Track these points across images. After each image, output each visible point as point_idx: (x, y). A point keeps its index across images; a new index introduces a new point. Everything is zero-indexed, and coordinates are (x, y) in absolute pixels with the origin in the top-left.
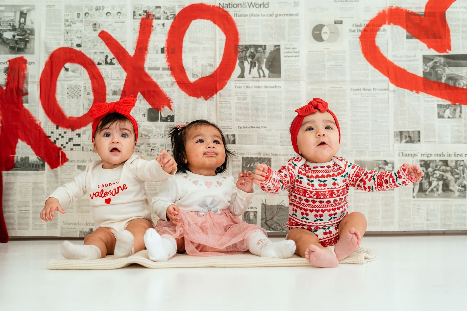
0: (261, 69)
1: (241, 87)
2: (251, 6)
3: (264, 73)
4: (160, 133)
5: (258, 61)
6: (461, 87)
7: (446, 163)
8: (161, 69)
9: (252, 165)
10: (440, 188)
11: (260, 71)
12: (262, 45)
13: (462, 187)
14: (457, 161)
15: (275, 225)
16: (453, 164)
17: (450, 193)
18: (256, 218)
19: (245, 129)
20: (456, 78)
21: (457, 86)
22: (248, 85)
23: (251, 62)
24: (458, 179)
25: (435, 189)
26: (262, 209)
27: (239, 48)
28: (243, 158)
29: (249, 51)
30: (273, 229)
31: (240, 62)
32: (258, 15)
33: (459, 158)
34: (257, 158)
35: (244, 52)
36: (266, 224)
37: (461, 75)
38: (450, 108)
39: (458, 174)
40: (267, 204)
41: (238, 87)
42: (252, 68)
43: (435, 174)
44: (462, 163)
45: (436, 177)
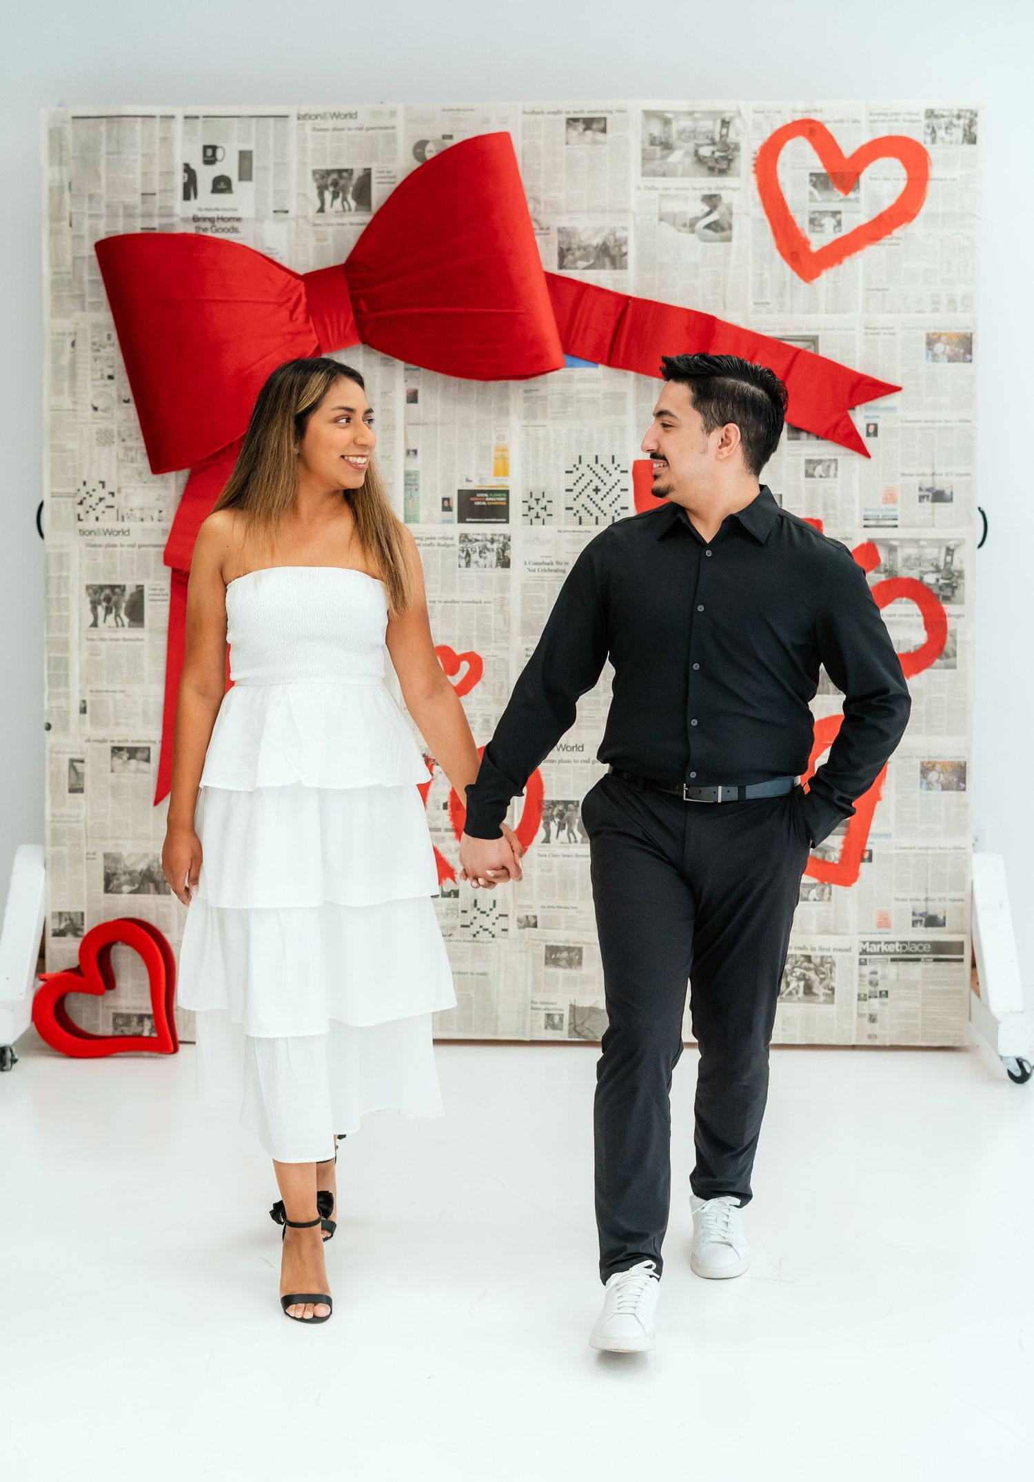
0: (572, 832)
1: (546, 856)
2: (561, 749)
3: (575, 837)
4: (440, 912)
5: (568, 822)
6: (831, 861)
7: (808, 958)
8: (443, 830)
9: (558, 955)
10: (801, 990)
11: (571, 835)
12: (574, 801)
13: (829, 989)
14: (822, 958)
15: (587, 1031)
16: (818, 961)
17: (813, 997)
18: (562, 1022)
19: (550, 909)
20: (826, 849)
21: (827, 859)
22: (554, 852)
23: (559, 823)
24: (824, 979)
25: (794, 992)
26: (570, 1011)
27: (544, 804)
28: (546, 946)
29: (556, 809)
30: (584, 1037)
31: (545, 823)
32: (569, 761)
33: (825, 953)
34: (564, 947)
35: (550, 810)
36: (576, 1031)
37: (832, 845)
38: (817, 887)
39: (823, 973)
40: (577, 1005)
41: (541, 856)
42: (560, 832)
43: (794, 972)
44: (829, 960)
45: (796, 977)
